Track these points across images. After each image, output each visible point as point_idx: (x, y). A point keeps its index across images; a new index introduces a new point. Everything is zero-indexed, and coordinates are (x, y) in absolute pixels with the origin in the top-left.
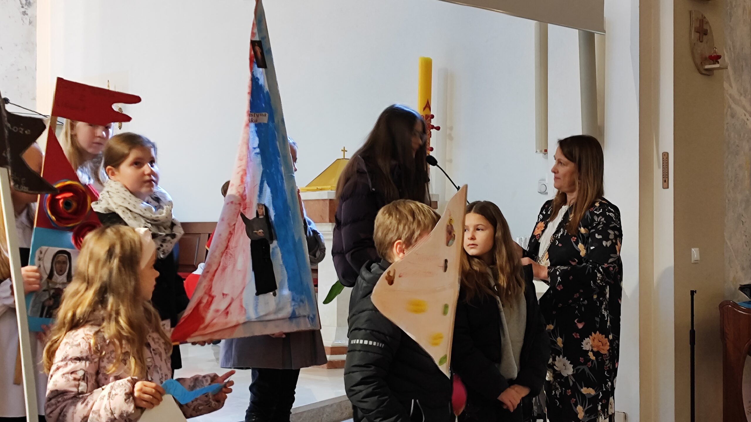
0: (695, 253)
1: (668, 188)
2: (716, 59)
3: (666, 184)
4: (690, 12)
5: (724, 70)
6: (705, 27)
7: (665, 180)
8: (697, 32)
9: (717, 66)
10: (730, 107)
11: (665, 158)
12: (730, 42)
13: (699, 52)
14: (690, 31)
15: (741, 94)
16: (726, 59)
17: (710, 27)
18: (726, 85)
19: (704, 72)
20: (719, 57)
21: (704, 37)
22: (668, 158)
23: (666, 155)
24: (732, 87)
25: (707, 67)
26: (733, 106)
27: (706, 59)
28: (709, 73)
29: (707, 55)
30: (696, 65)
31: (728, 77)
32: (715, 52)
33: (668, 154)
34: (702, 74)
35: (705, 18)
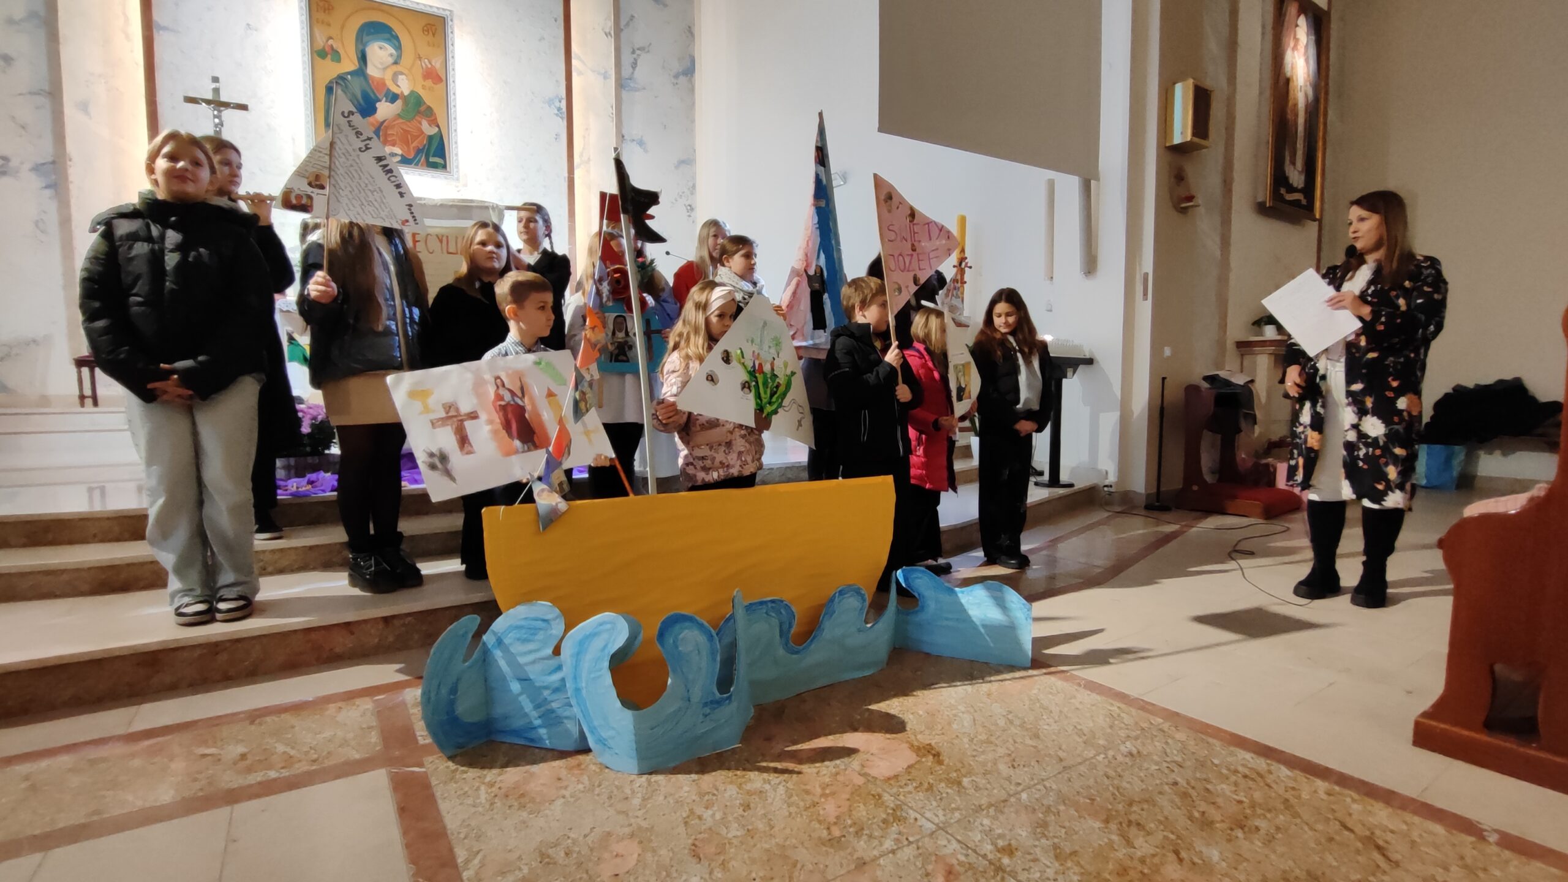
0: (1167, 351)
1: (1147, 300)
2: (1190, 198)
3: (1146, 297)
5: (1198, 208)
6: (1182, 174)
7: (1145, 294)
8: (1175, 178)
9: (1191, 204)
10: (1201, 240)
11: (1146, 277)
12: (1203, 187)
13: (1177, 194)
14: (1170, 178)
15: (1211, 230)
16: (1199, 200)
17: (1187, 175)
18: (1198, 221)
19: (1180, 210)
20: (1193, 197)
21: (1181, 181)
22: (1148, 277)
23: (1146, 275)
24: (1202, 221)
25: (1184, 205)
26: (1204, 238)
27: (1182, 199)
28: (1184, 211)
29: (1184, 196)
30: (1175, 205)
31: (1201, 213)
32: (1190, 194)
33: (1148, 273)
34: (1178, 211)
35: (1182, 166)
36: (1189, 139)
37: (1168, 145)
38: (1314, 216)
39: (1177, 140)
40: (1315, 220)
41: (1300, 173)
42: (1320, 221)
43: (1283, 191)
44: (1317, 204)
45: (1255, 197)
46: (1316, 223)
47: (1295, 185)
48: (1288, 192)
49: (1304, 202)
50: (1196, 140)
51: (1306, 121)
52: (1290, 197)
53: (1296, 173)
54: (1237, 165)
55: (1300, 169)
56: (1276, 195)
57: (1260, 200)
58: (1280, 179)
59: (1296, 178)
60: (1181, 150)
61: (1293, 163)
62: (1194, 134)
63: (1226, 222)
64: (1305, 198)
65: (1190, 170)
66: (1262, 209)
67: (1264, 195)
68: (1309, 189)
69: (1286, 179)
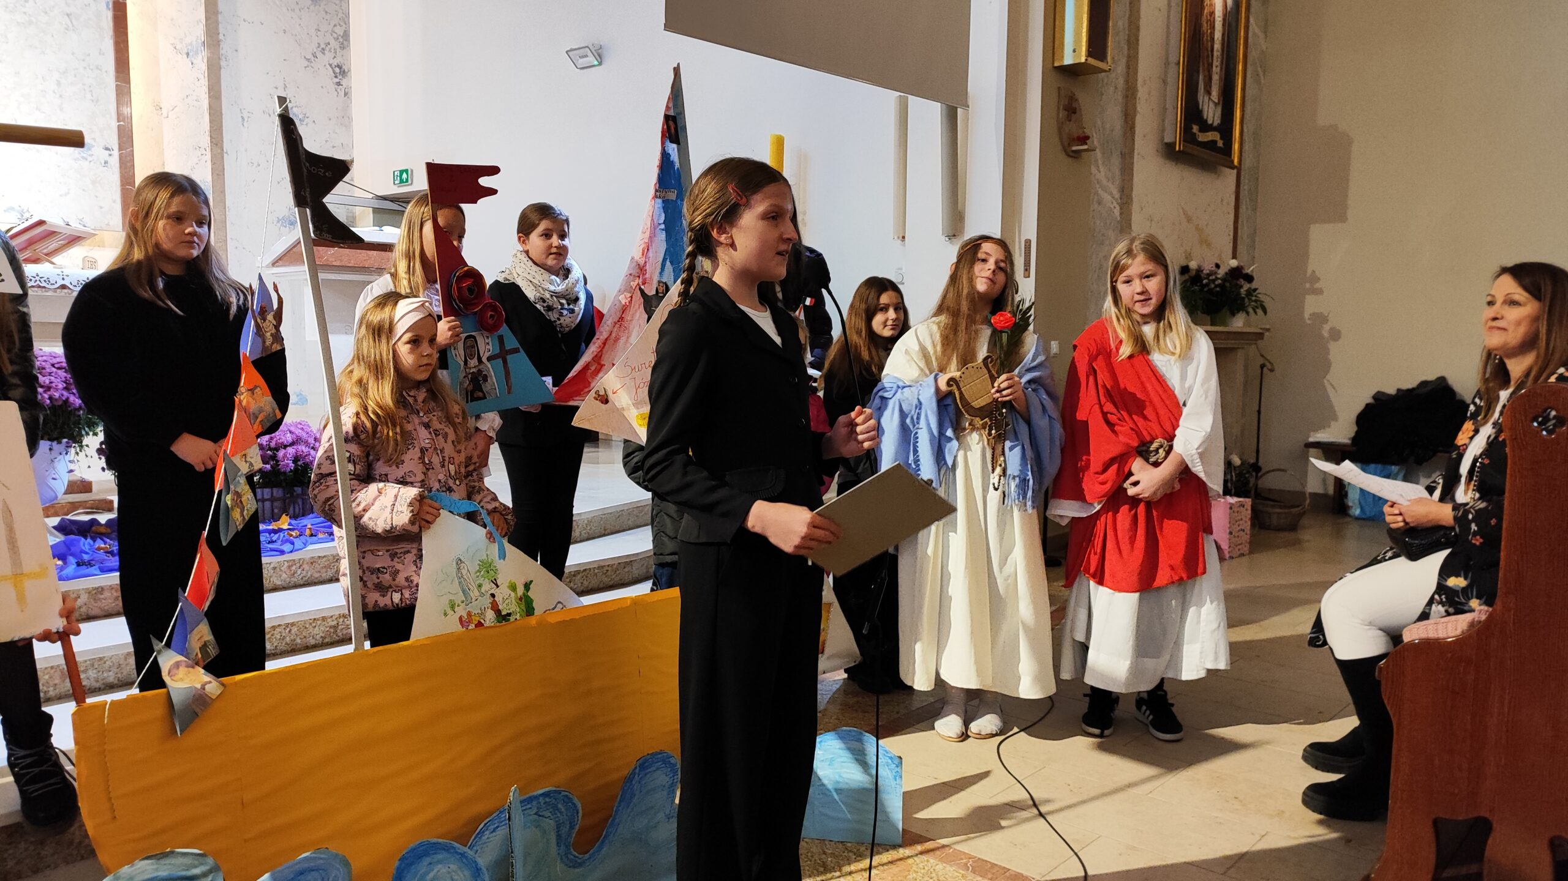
0: (1055, 347)
1: (1029, 277)
2: (1084, 139)
3: (1027, 273)
4: (1059, 88)
5: (1093, 152)
6: (1074, 105)
7: (1027, 269)
8: (1065, 110)
9: (1085, 147)
10: (1096, 193)
11: (1027, 244)
12: (1099, 123)
13: (1067, 131)
14: (1058, 108)
15: (1109, 180)
16: (1095, 140)
17: (1080, 106)
18: (1093, 170)
19: (1071, 154)
20: (1087, 138)
21: (1073, 115)
22: (1030, 245)
23: (1028, 243)
24: (1100, 172)
25: (1074, 148)
26: (1100, 191)
27: (1074, 139)
28: (1076, 155)
29: (1076, 135)
30: (1064, 147)
31: (1096, 161)
32: (1084, 132)
33: (1030, 241)
34: (1069, 155)
35: (1074, 95)
36: (1083, 60)
37: (1056, 64)
38: (1233, 162)
39: (1068, 60)
40: (1232, 167)
41: (1216, 104)
42: (1239, 170)
43: (1195, 129)
44: (1236, 146)
45: (1163, 138)
46: (1235, 171)
47: (1210, 122)
48: (1201, 131)
49: (1220, 144)
50: (1091, 61)
51: (1223, 35)
52: (1204, 137)
53: (1212, 105)
54: (1142, 93)
55: (1216, 101)
56: (1188, 136)
57: (1167, 140)
58: (1192, 114)
59: (1212, 113)
60: (1073, 72)
61: (1208, 92)
62: (1090, 54)
63: (1127, 170)
64: (1221, 139)
65: (1084, 100)
66: (1170, 152)
67: (1173, 134)
68: (1225, 128)
69: (1199, 113)
